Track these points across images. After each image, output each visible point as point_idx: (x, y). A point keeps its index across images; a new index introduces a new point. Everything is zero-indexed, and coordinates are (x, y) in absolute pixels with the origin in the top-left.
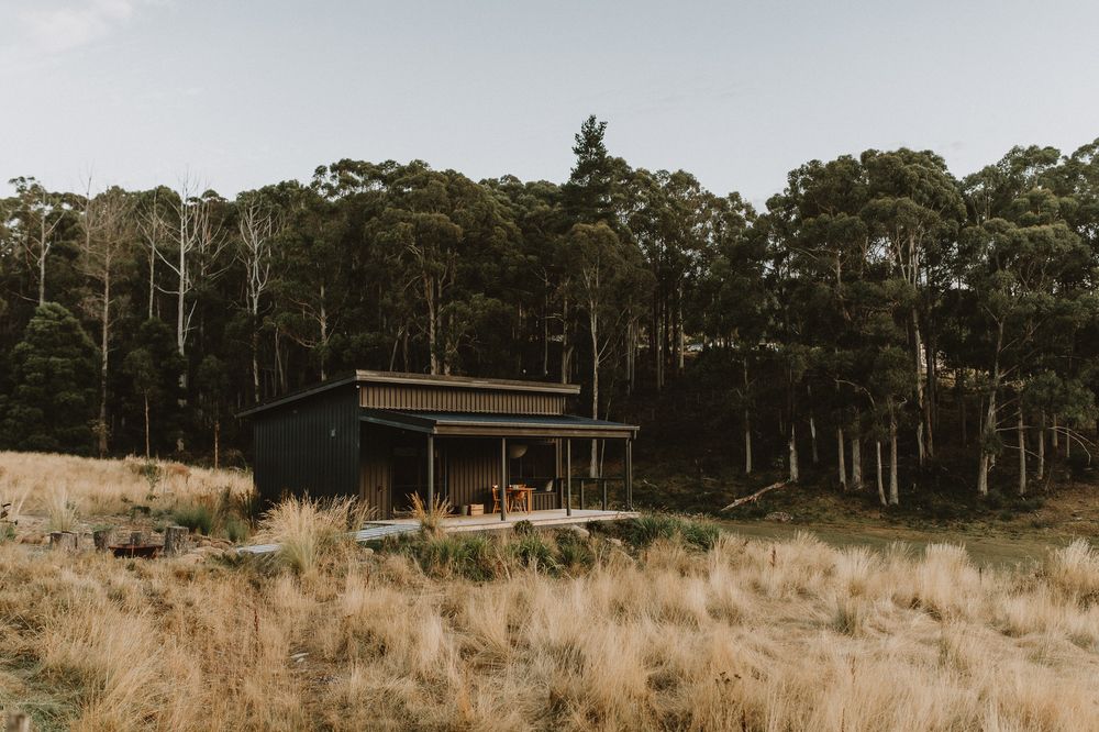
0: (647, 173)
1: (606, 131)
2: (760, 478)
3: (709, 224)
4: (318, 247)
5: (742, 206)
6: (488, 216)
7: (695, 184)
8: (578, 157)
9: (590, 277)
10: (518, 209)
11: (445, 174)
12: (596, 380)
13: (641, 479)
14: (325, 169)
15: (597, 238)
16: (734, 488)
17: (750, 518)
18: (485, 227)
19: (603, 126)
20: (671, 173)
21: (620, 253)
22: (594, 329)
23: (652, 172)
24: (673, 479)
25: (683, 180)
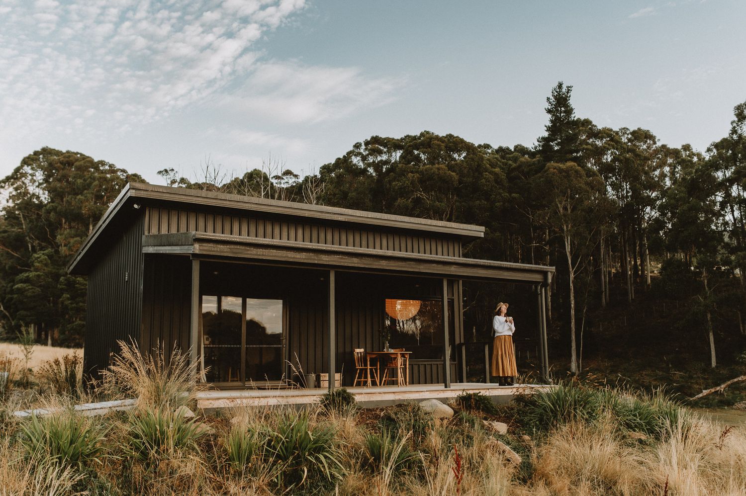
0: (611, 130)
1: (571, 94)
2: (725, 372)
3: (667, 169)
4: (351, 198)
5: (694, 155)
6: (479, 166)
7: (652, 138)
8: (550, 116)
9: (561, 205)
10: (506, 164)
11: (445, 137)
12: (572, 291)
13: (616, 372)
14: (360, 145)
15: (567, 173)
16: (702, 381)
17: (719, 406)
18: (476, 174)
19: (569, 89)
20: (632, 130)
21: (587, 184)
22: (568, 249)
23: (614, 129)
24: (644, 373)
25: (641, 135)
